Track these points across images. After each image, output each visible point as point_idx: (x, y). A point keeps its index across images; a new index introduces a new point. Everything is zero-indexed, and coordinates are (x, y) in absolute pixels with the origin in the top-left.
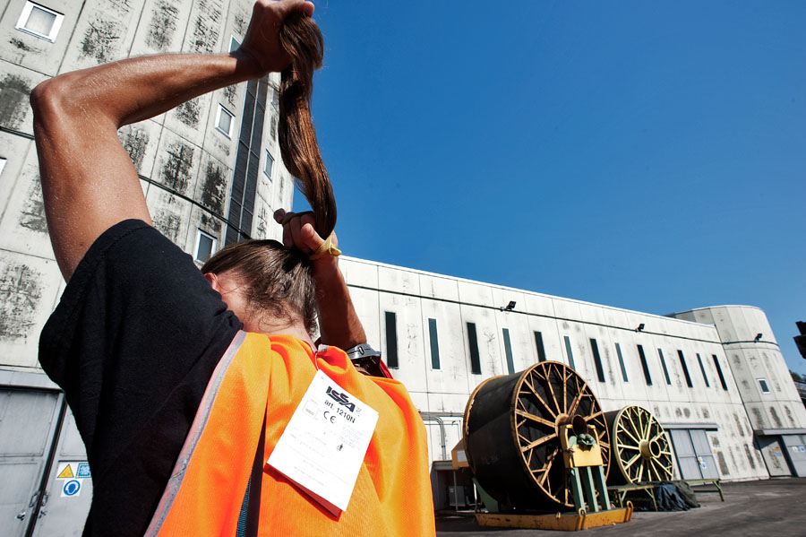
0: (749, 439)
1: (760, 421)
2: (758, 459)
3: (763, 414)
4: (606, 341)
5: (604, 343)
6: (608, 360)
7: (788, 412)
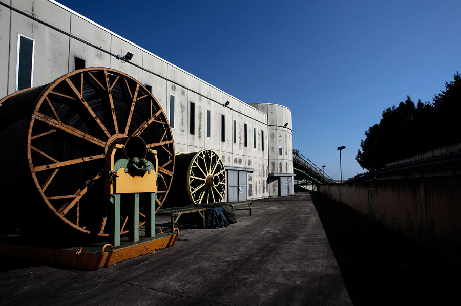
0: (266, 178)
1: (273, 169)
2: (267, 188)
3: (276, 165)
4: (202, 106)
5: (200, 108)
6: (200, 120)
7: (287, 165)
